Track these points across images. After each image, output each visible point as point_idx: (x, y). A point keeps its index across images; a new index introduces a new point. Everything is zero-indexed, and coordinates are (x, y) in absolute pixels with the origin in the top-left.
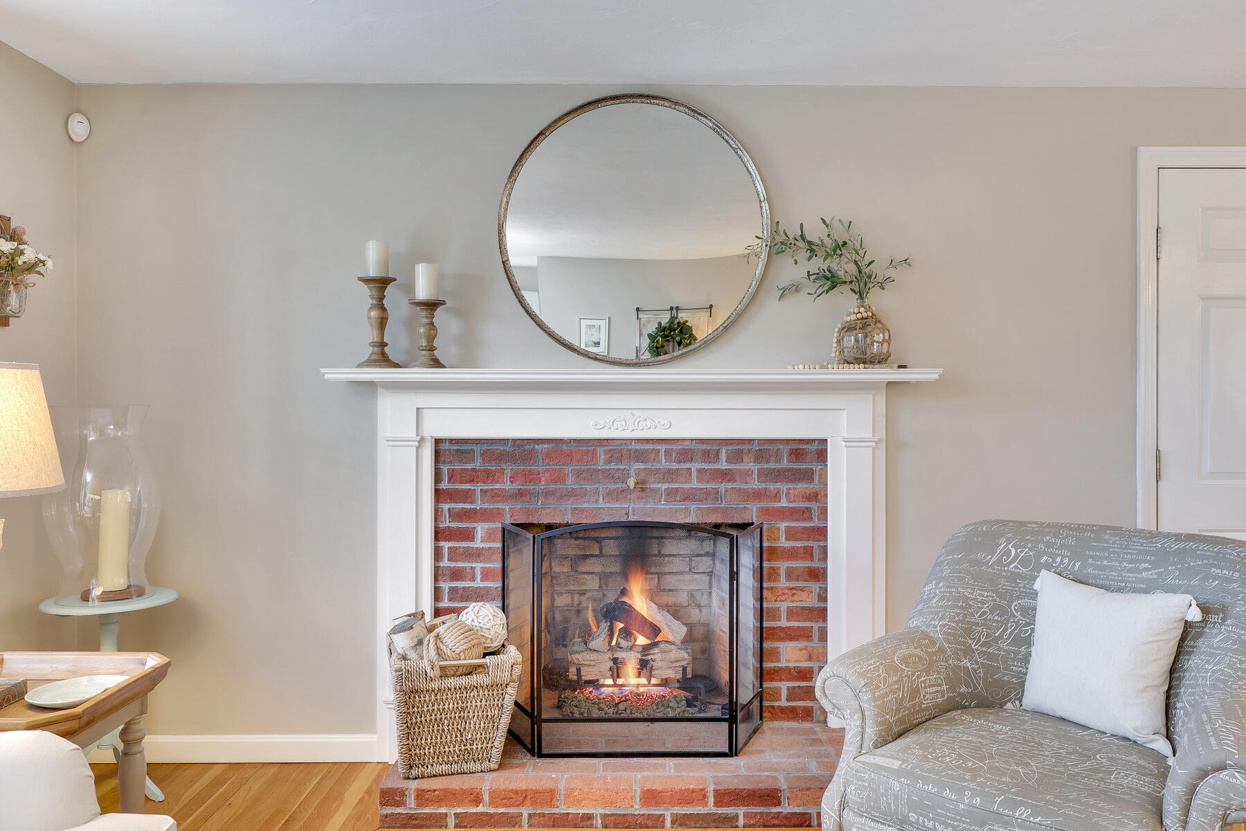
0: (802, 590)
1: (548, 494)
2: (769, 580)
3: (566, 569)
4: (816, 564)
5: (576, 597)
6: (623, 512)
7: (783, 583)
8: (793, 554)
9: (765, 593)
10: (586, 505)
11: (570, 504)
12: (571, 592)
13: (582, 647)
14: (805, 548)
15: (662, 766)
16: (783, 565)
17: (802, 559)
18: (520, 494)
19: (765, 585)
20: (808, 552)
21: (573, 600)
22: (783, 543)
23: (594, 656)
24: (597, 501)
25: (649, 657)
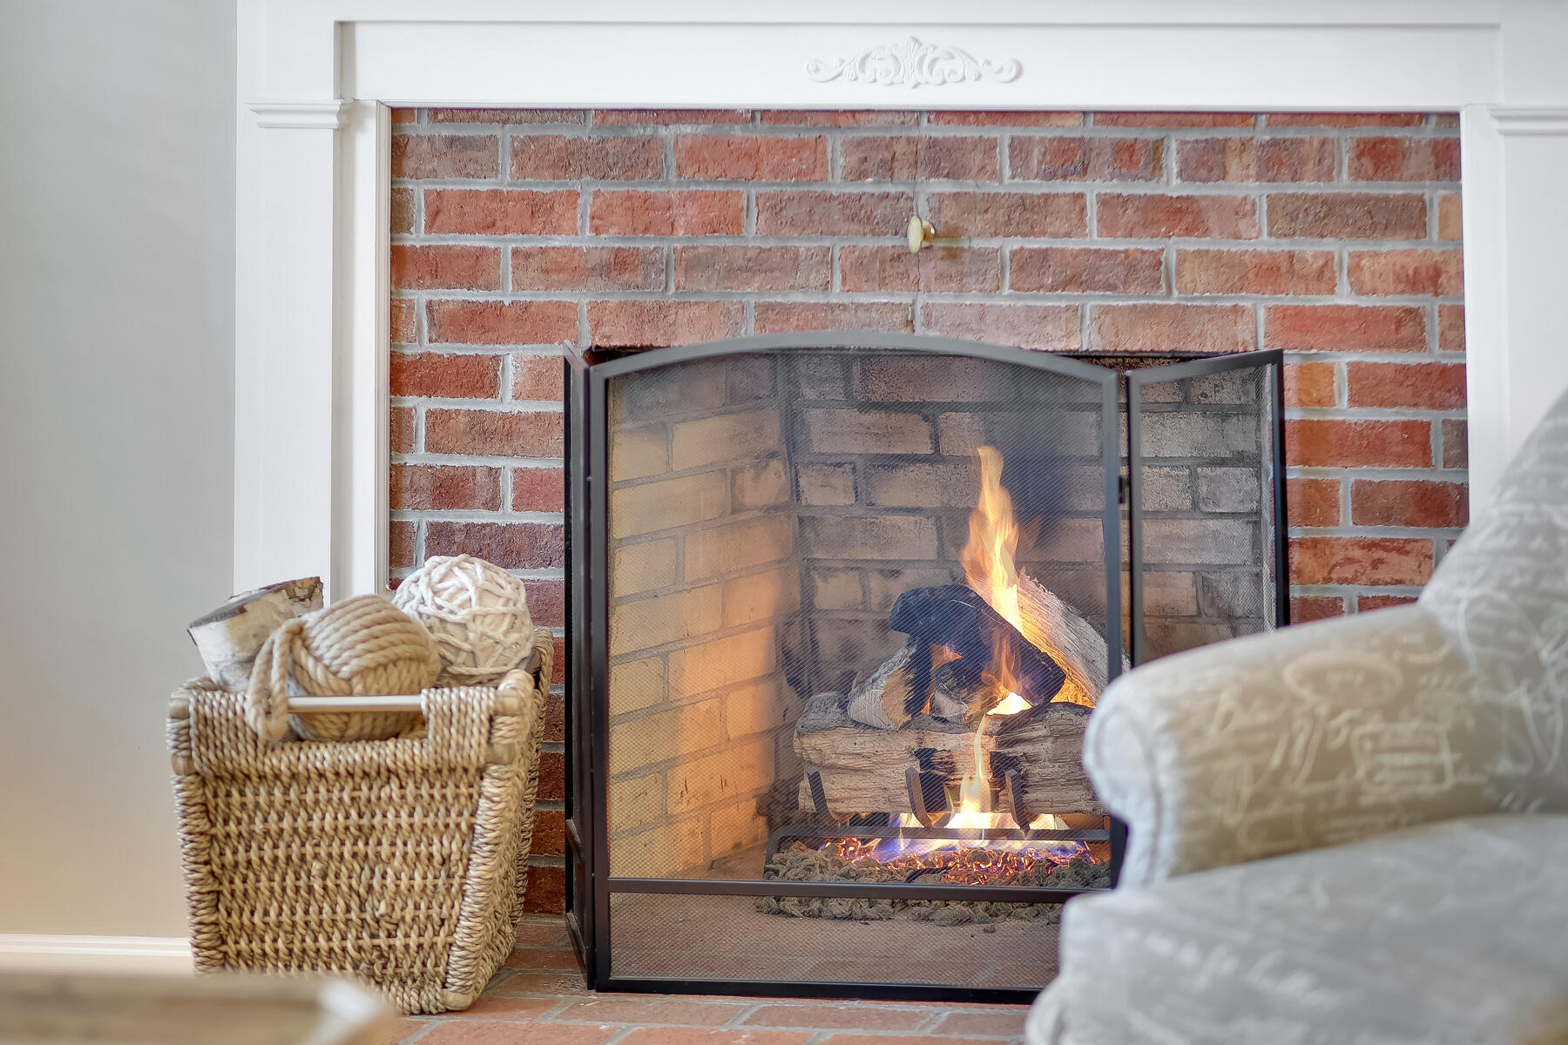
0: (1401, 549)
1: (694, 264)
2: (1306, 519)
3: (844, 499)
4: (1437, 475)
5: (875, 582)
6: (898, 317)
7: (1346, 528)
8: (1372, 444)
9: (1296, 557)
10: (797, 298)
11: (752, 294)
12: (855, 567)
13: (834, 713)
14: (1407, 426)
15: (910, 1019)
16: (1345, 477)
17: (1401, 458)
18: (620, 263)
19: (1295, 533)
20: (1415, 440)
21: (865, 591)
22: (1344, 411)
23: (866, 743)
24: (826, 286)
25: (1019, 750)
